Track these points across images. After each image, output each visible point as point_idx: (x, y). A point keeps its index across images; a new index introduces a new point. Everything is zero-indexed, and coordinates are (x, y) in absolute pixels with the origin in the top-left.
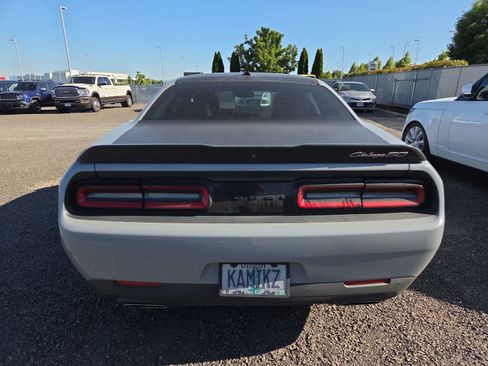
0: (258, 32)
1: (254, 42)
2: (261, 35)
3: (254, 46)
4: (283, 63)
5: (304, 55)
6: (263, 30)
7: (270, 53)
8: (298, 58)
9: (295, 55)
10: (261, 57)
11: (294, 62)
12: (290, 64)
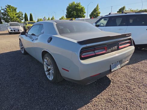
0: (6, 6)
1: (5, 10)
2: (8, 7)
3: (6, 11)
4: (19, 17)
5: (26, 15)
6: (8, 6)
7: (13, 14)
8: (24, 16)
9: (23, 15)
10: (10, 15)
11: (22, 17)
12: (21, 18)
